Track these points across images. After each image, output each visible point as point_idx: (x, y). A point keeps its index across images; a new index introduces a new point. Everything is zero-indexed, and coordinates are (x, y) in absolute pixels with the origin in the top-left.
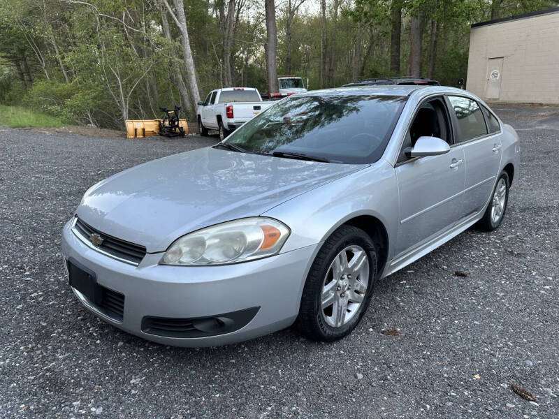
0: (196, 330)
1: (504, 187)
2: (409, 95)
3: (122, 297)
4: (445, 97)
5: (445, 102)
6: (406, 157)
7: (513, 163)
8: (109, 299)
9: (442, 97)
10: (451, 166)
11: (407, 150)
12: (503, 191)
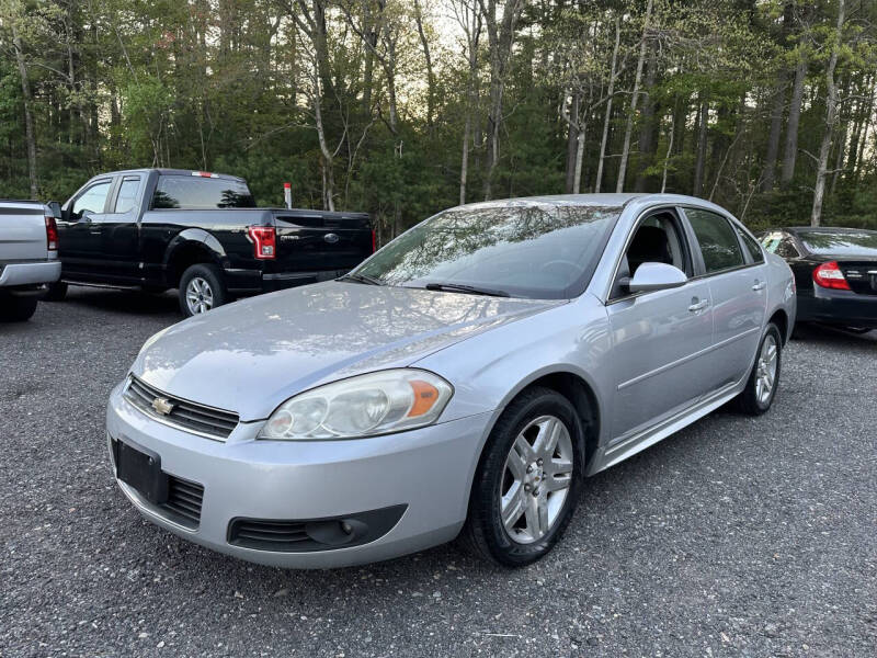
0: (311, 540)
1: (773, 347)
2: (625, 205)
3: (199, 489)
4: (677, 209)
5: (677, 215)
6: (622, 292)
7: (785, 310)
8: (177, 495)
9: (673, 209)
10: (691, 307)
11: (623, 281)
12: (772, 353)
